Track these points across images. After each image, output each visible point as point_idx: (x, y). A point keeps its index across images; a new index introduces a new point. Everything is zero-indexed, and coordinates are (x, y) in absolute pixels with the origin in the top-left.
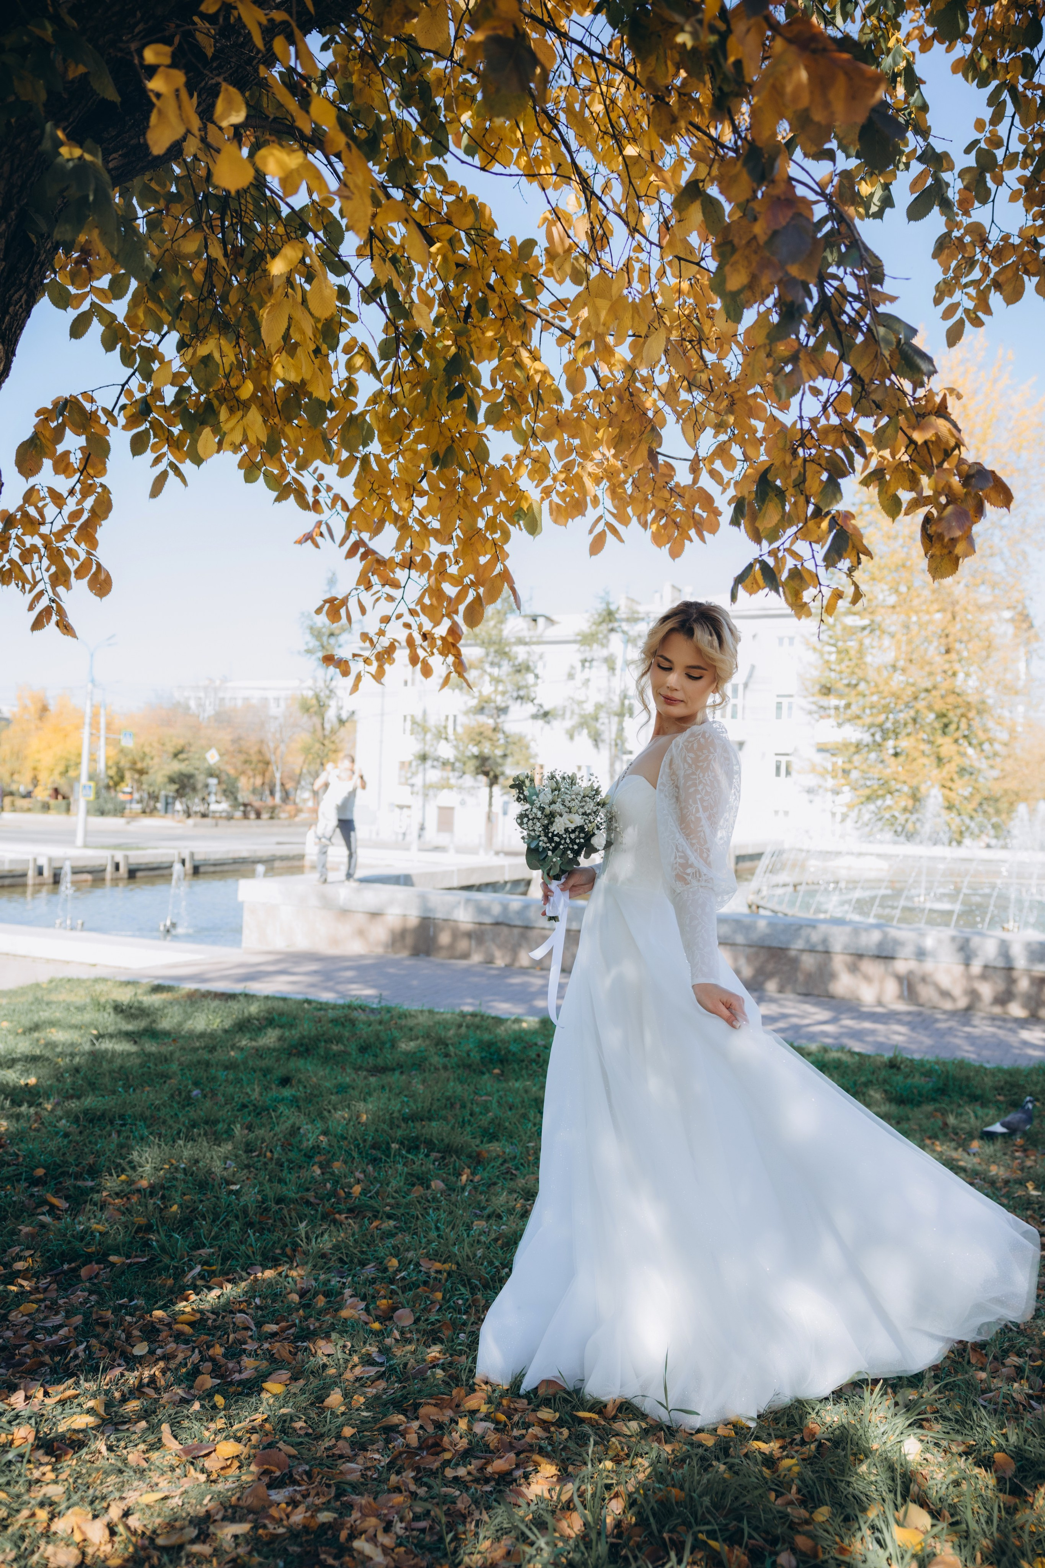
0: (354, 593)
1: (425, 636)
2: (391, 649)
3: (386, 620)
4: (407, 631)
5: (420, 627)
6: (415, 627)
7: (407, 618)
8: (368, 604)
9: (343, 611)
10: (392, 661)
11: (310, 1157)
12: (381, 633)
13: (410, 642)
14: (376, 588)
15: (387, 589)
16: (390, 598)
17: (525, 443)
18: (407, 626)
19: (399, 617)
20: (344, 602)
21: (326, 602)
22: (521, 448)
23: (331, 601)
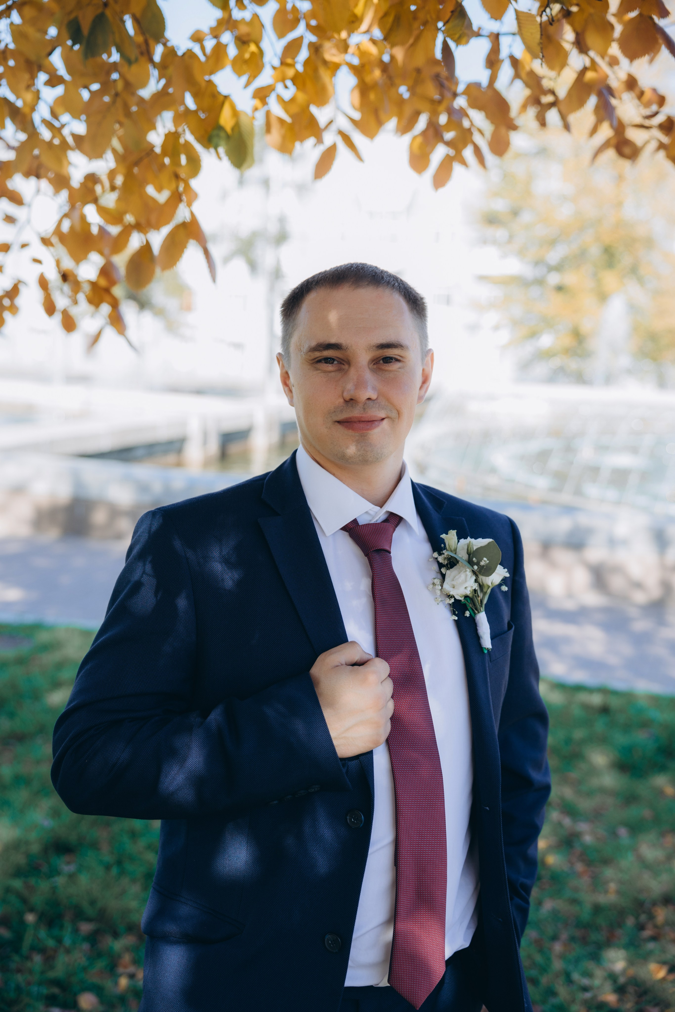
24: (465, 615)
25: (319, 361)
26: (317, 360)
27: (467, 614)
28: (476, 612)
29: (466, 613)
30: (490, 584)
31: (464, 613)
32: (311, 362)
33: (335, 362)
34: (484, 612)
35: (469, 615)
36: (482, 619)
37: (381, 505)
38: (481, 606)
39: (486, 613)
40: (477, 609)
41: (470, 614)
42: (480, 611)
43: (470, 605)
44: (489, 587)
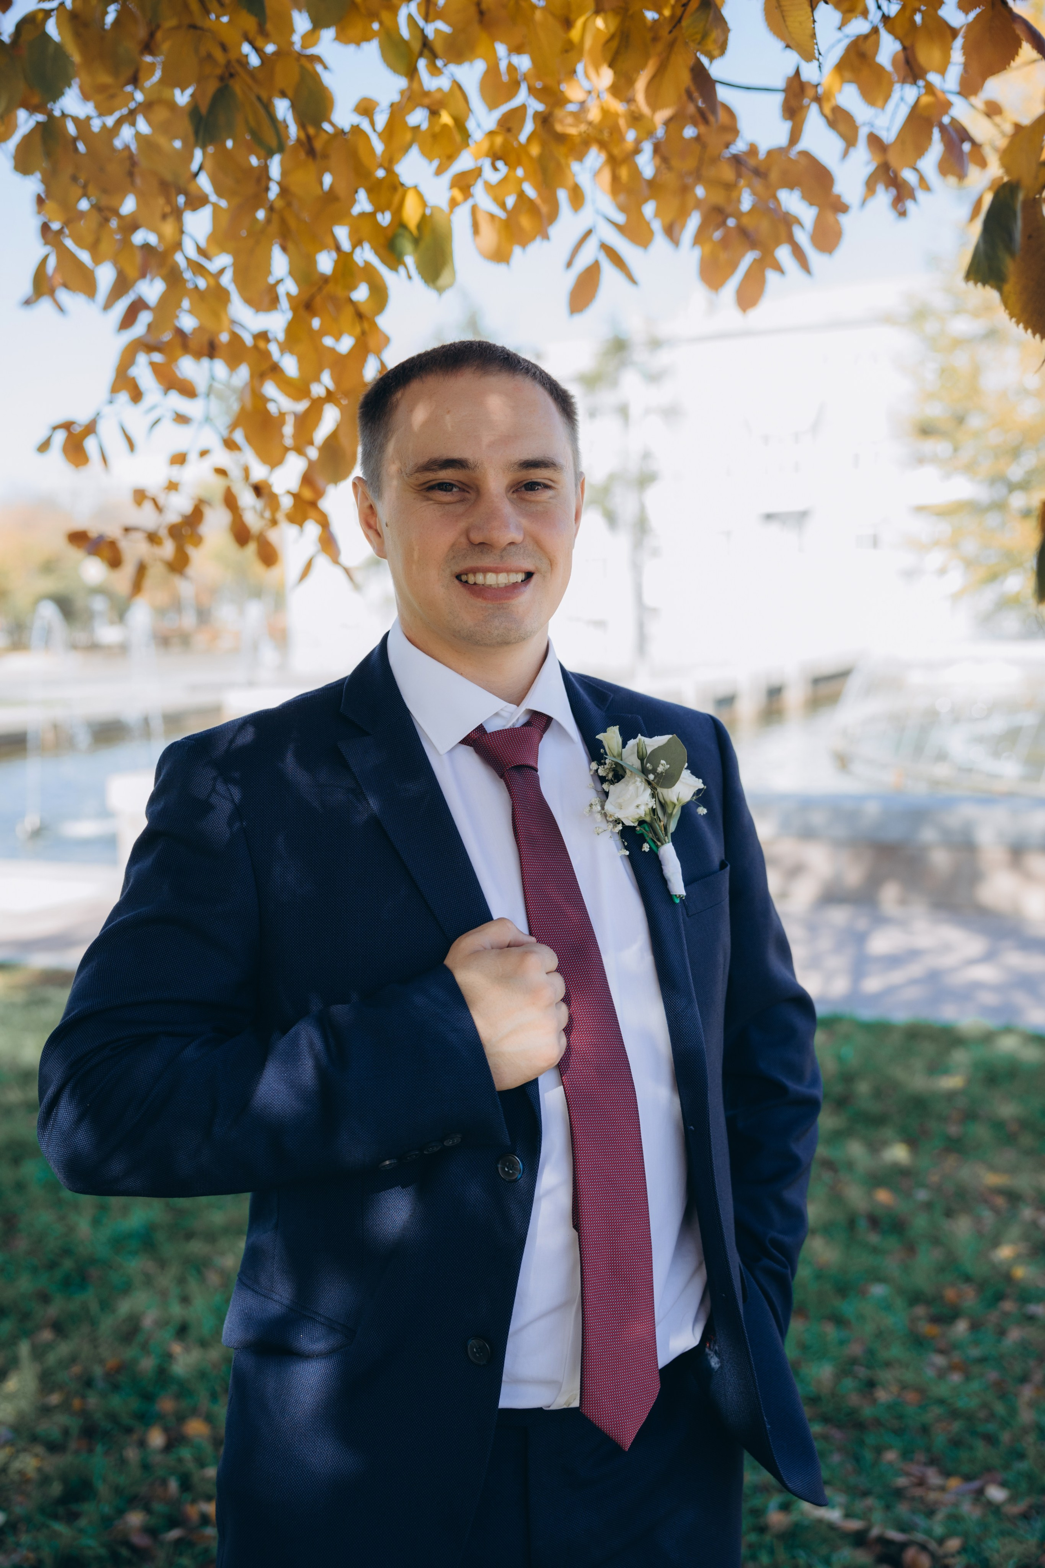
0: (107, 410)
2: (195, 518)
3: (180, 459)
5: (246, 471)
6: (235, 472)
9: (91, 445)
10: (198, 540)
12: (172, 486)
13: (230, 501)
14: (150, 400)
15: (176, 401)
16: (182, 419)
17: (411, 73)
18: (221, 470)
19: (204, 453)
20: (91, 428)
21: (55, 428)
22: (402, 83)
23: (67, 426)
24: (643, 850)
25: (431, 488)
26: (427, 485)
27: (646, 848)
28: (659, 843)
29: (644, 846)
30: (675, 801)
31: (641, 847)
32: (418, 489)
33: (455, 490)
34: (671, 844)
35: (649, 850)
36: (669, 854)
37: (518, 702)
38: (666, 835)
39: (673, 845)
40: (659, 840)
41: (650, 848)
42: (664, 842)
43: (649, 836)
44: (675, 805)
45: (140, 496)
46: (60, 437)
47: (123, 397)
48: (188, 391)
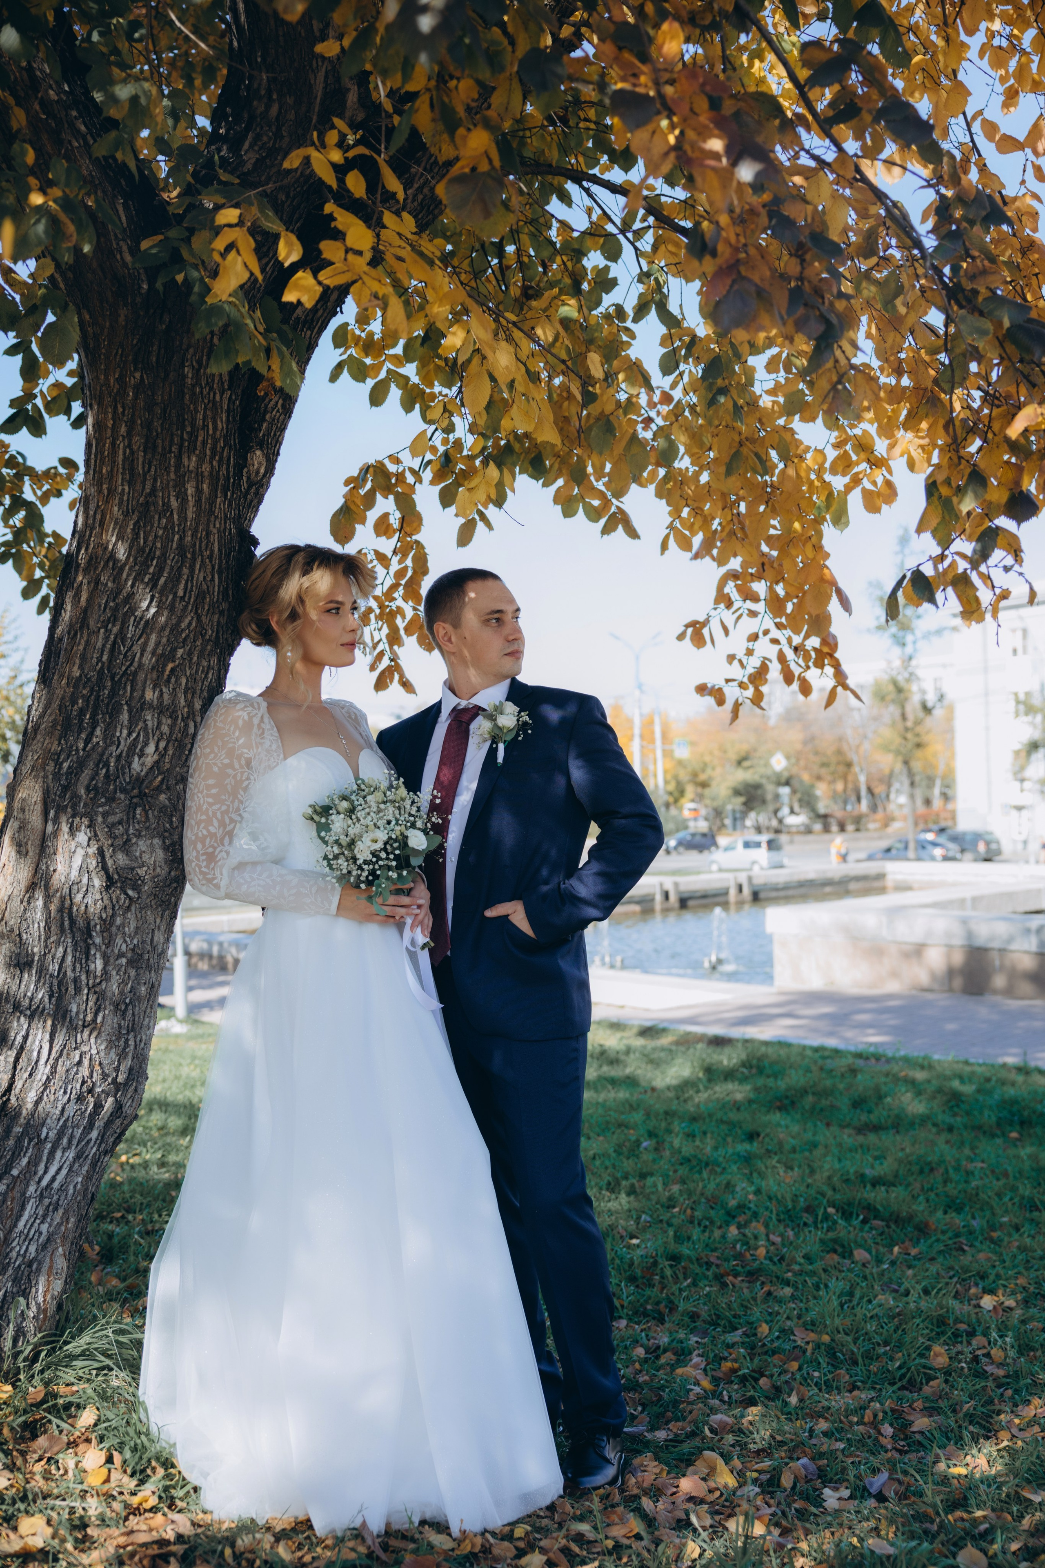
0: (713, 613)
1: (796, 649)
2: (763, 669)
3: (754, 637)
4: (776, 648)
5: (790, 640)
6: (784, 641)
7: (775, 633)
8: (730, 625)
9: (705, 631)
10: (766, 682)
11: (734, 1217)
12: (750, 652)
13: (782, 658)
14: (736, 605)
15: (749, 605)
16: (753, 614)
18: (775, 641)
19: (766, 632)
20: (705, 624)
21: (687, 626)
23: (693, 624)
34: (502, 743)
45: (731, 658)
46: (690, 630)
47: (722, 606)
48: (755, 599)
